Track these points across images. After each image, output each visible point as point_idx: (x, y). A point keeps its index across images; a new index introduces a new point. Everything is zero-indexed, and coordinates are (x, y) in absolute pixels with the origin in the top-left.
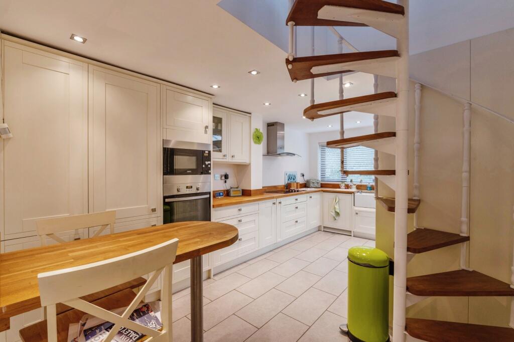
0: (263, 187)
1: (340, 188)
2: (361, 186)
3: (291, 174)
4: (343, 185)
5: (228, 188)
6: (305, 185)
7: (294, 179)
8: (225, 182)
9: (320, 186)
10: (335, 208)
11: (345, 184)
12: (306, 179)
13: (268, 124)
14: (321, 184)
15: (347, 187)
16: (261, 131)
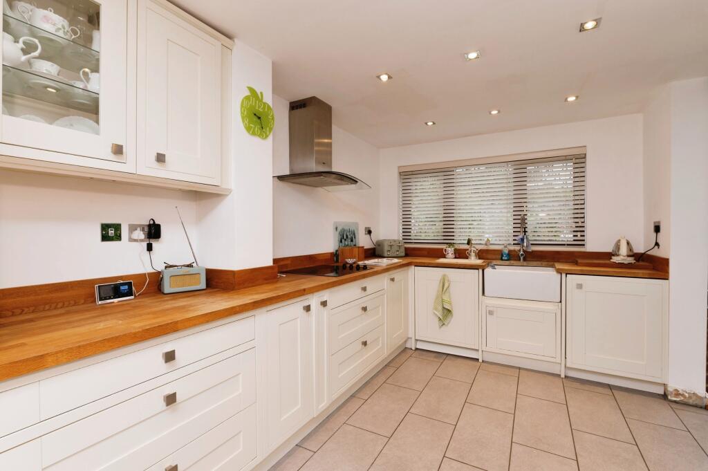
0: (275, 261)
1: (444, 257)
2: (487, 251)
3: (347, 228)
4: (450, 251)
5: (160, 267)
6: (373, 253)
7: (352, 241)
8: (150, 248)
9: (403, 254)
10: (443, 301)
11: (455, 250)
12: (375, 241)
13: (291, 103)
14: (406, 249)
15: (460, 254)
16: (268, 98)
